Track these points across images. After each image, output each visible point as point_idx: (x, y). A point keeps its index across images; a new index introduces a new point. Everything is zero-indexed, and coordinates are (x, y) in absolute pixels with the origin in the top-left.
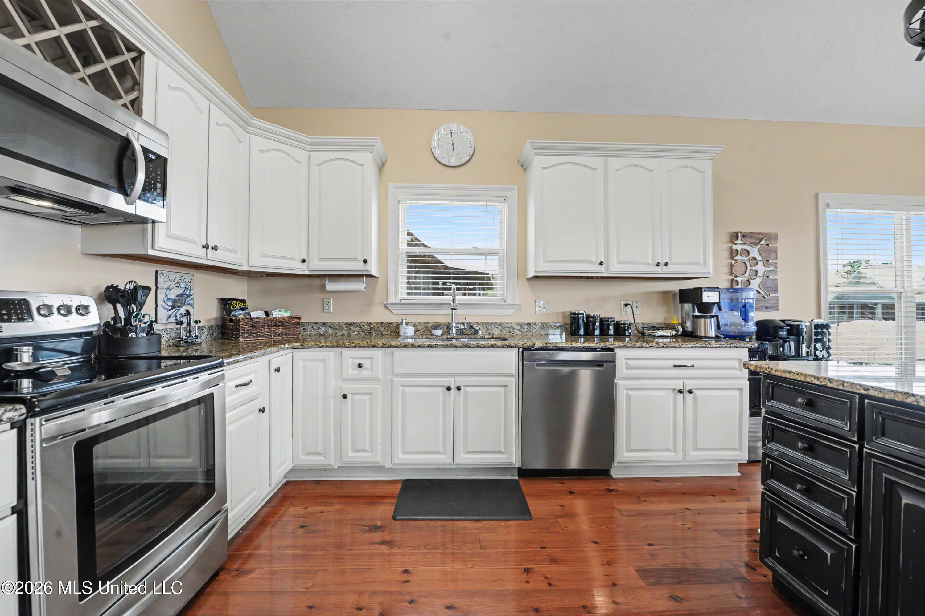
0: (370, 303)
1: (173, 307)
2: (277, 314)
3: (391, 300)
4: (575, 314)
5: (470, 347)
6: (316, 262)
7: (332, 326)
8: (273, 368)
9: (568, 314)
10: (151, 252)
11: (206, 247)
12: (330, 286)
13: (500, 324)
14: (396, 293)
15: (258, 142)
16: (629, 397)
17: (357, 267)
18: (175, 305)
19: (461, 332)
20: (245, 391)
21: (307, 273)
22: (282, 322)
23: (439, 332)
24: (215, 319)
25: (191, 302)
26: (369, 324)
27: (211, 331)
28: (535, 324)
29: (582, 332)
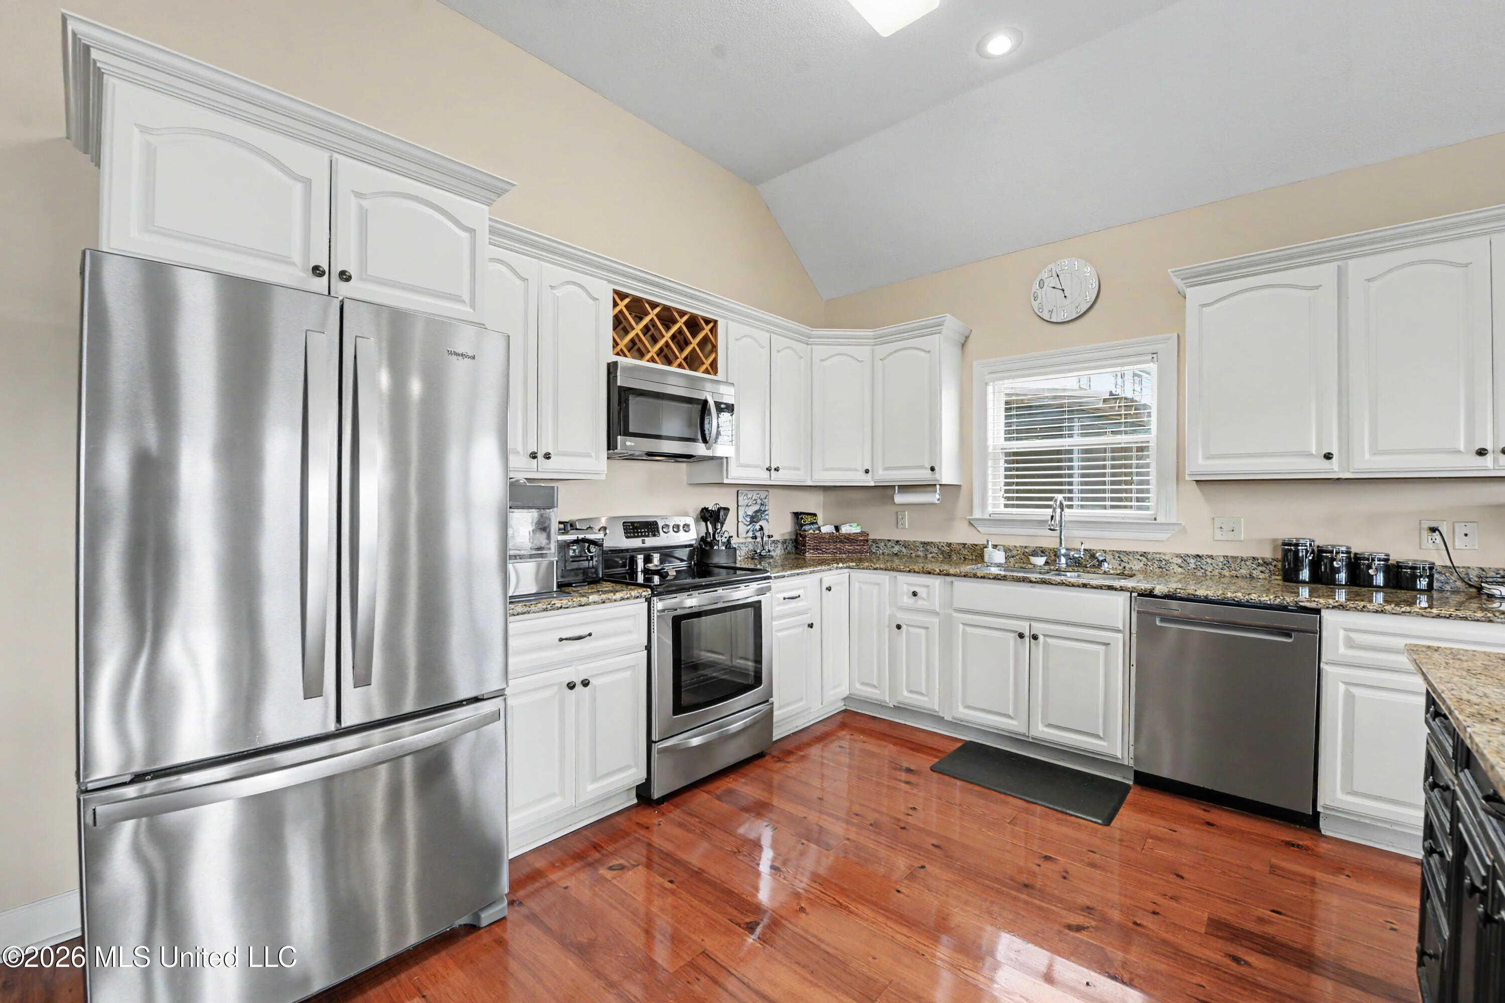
0: (951, 518)
1: (752, 522)
2: (845, 529)
3: (977, 514)
4: (1290, 545)
5: (1052, 584)
6: (881, 472)
7: (906, 545)
8: (825, 586)
9: (1280, 542)
10: (726, 481)
11: (769, 469)
12: (899, 498)
13: (1144, 554)
14: (984, 505)
15: (820, 351)
16: (1350, 698)
17: (924, 475)
18: (754, 519)
19: (1076, 564)
20: (793, 604)
21: (872, 484)
22: (849, 539)
23: (1040, 561)
24: (789, 533)
25: (767, 517)
26: (949, 545)
27: (785, 546)
28: (1211, 557)
29: (1305, 574)
